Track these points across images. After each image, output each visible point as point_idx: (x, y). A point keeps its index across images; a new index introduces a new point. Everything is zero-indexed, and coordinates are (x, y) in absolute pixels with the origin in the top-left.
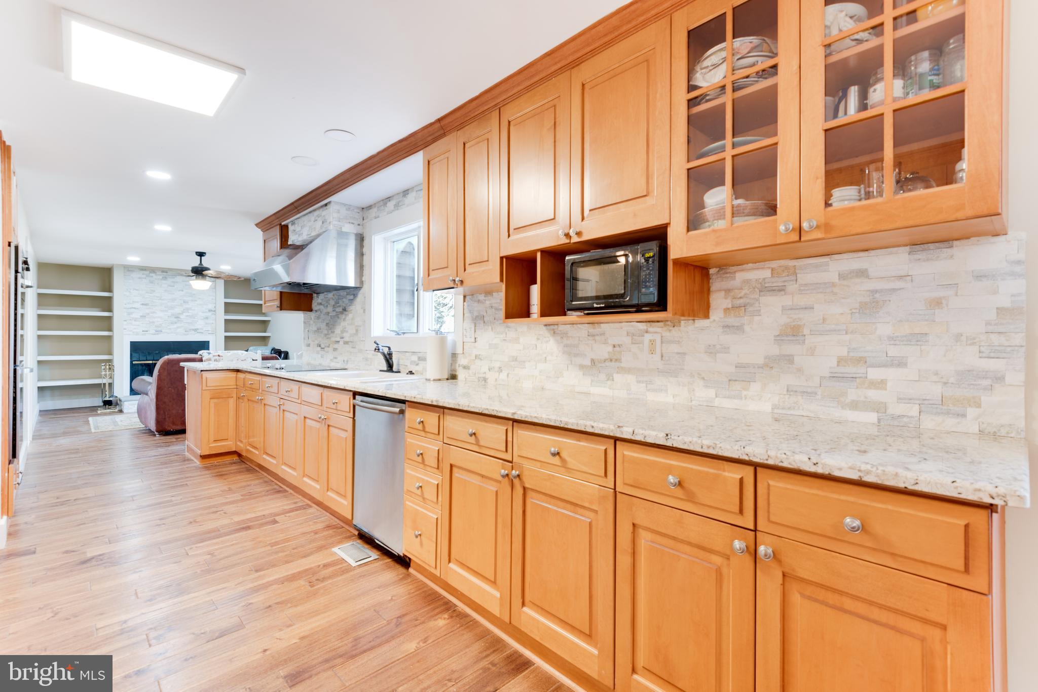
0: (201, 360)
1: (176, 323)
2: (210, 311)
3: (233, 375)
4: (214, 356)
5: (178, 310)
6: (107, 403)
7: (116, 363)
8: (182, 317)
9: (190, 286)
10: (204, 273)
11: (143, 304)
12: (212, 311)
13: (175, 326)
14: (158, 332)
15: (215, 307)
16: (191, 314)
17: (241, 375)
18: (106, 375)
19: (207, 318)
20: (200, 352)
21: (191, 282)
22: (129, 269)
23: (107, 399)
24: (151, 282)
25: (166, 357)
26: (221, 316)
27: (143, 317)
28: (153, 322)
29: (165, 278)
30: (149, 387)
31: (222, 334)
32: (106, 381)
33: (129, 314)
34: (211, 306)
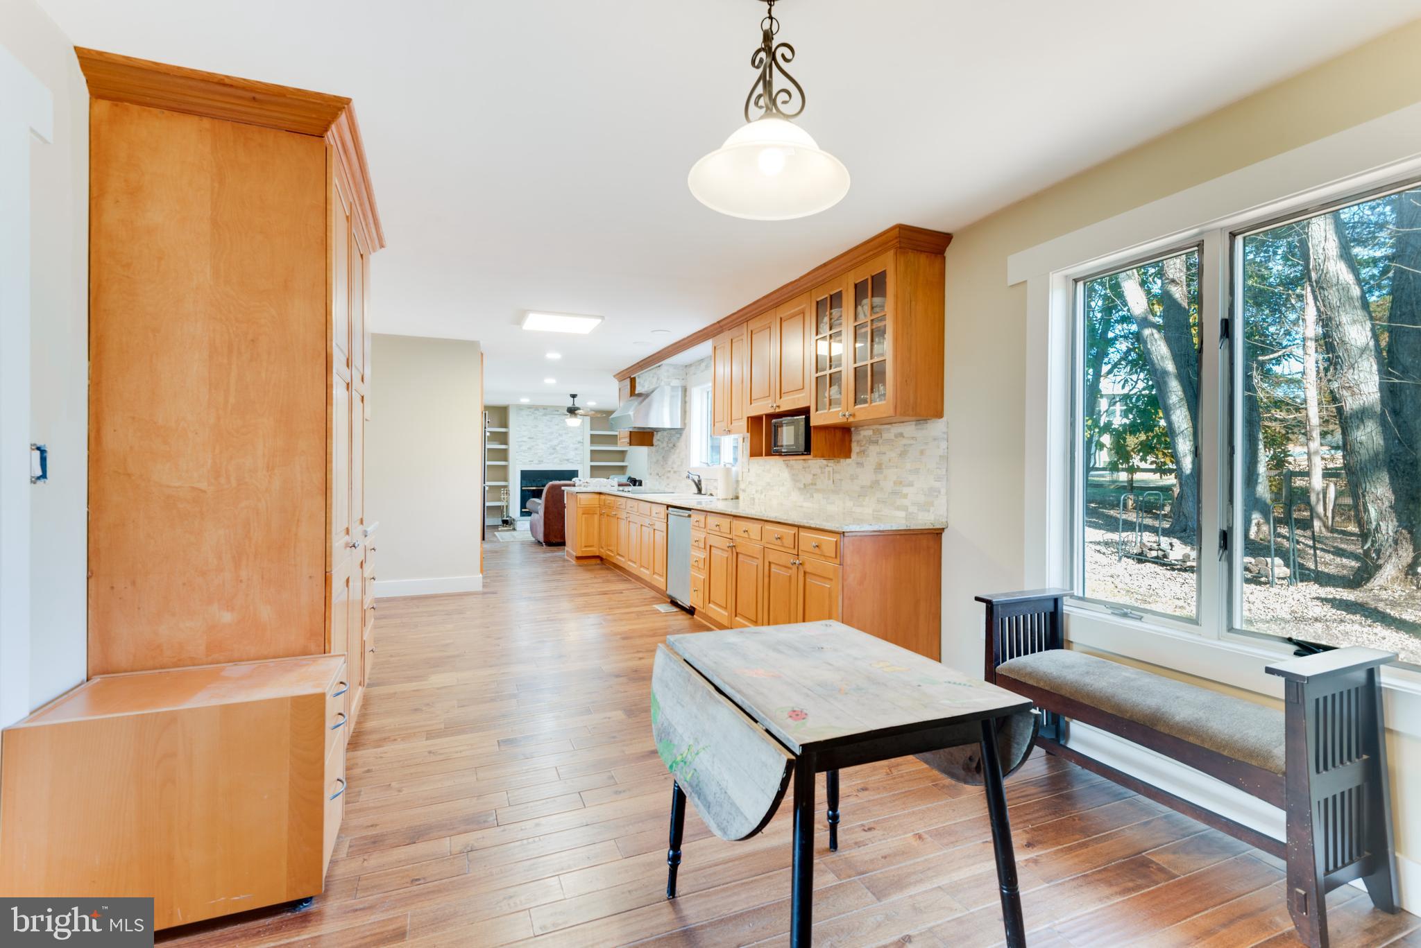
0: (574, 486)
1: (553, 454)
2: (579, 442)
3: (597, 496)
4: (583, 482)
5: (555, 442)
6: (505, 522)
7: (511, 488)
8: (558, 448)
9: (564, 421)
10: (576, 412)
11: (530, 438)
12: (580, 442)
13: (553, 456)
14: (540, 462)
15: (583, 439)
16: (564, 446)
17: (603, 497)
18: (504, 498)
19: (576, 449)
20: (574, 479)
21: (566, 420)
22: (520, 408)
23: (505, 519)
24: (536, 418)
25: (551, 483)
26: (588, 447)
27: (529, 449)
28: (537, 453)
29: (545, 415)
30: (539, 507)
31: (588, 464)
32: (504, 504)
33: (520, 446)
34: (580, 438)
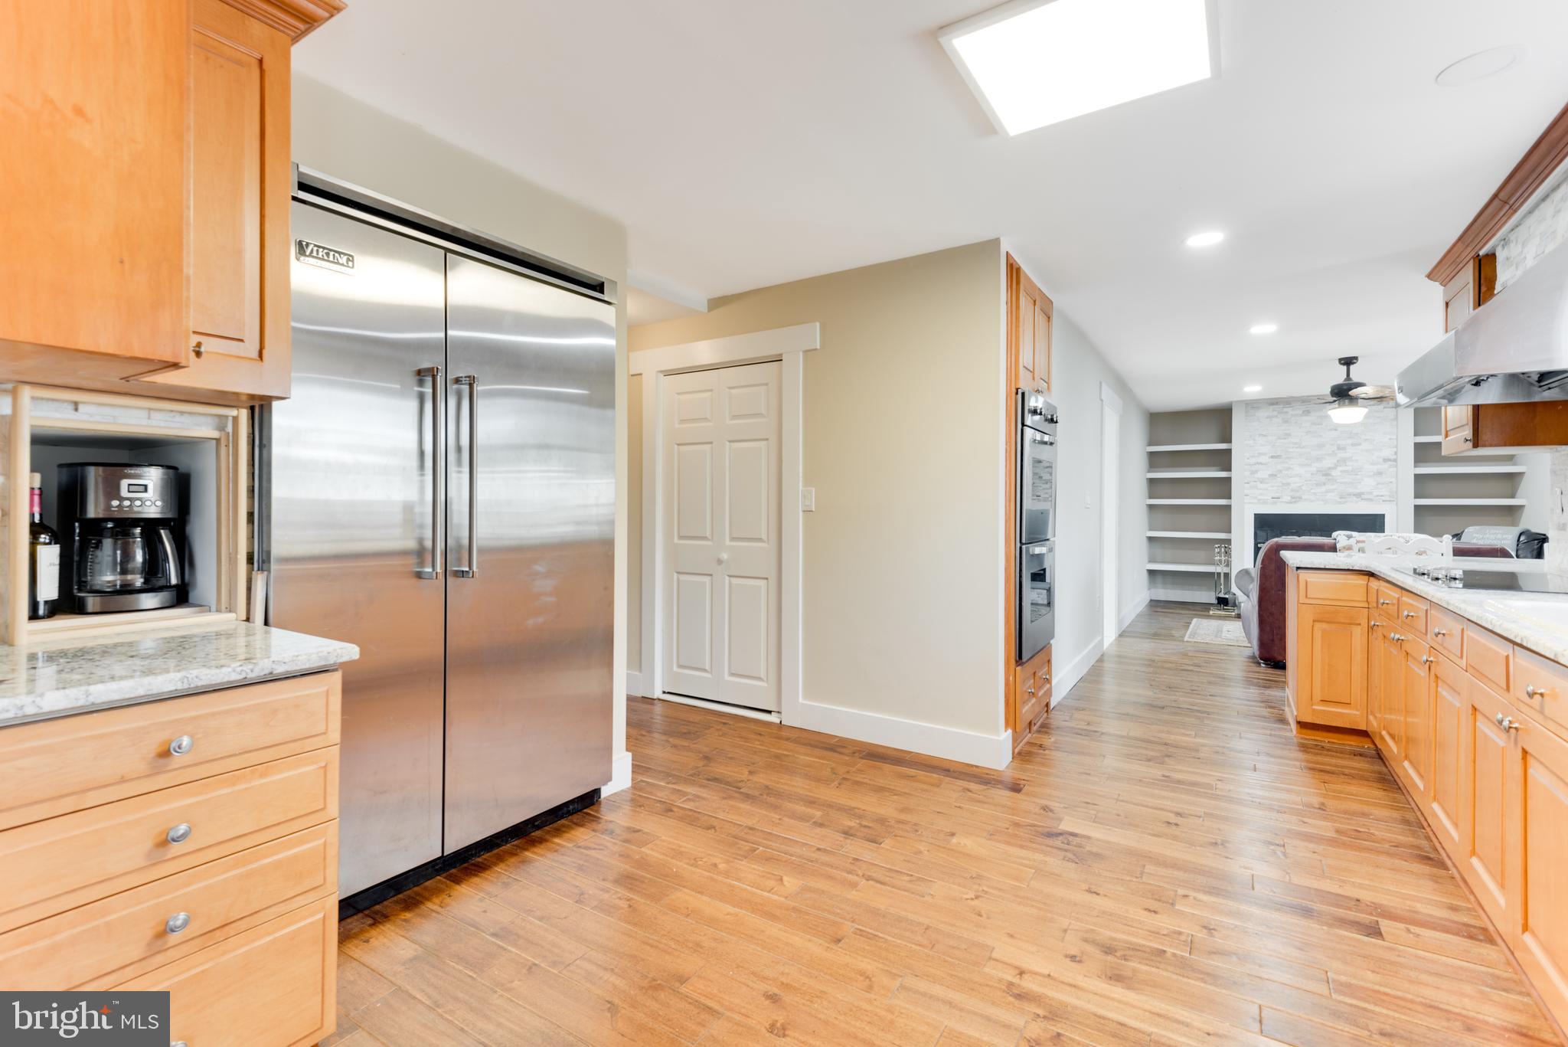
0: (1333, 549)
1: (1324, 484)
2: (1386, 460)
3: (1361, 581)
4: (1358, 542)
5: (1328, 462)
6: (1223, 602)
7: (1234, 547)
8: (1334, 473)
9: (1328, 417)
10: (1353, 393)
11: (1272, 457)
12: (1390, 460)
13: (1323, 489)
14: (1295, 499)
15: (1396, 453)
16: (1350, 468)
17: (1374, 584)
18: (1220, 561)
19: (1380, 473)
20: (1334, 534)
21: (1330, 412)
22: (1252, 405)
23: (1222, 595)
24: (1286, 421)
26: (1408, 469)
27: (1273, 476)
28: (1289, 484)
29: (1307, 412)
30: (1251, 586)
31: (1409, 501)
32: (1220, 569)
33: (1253, 472)
34: (1388, 453)
